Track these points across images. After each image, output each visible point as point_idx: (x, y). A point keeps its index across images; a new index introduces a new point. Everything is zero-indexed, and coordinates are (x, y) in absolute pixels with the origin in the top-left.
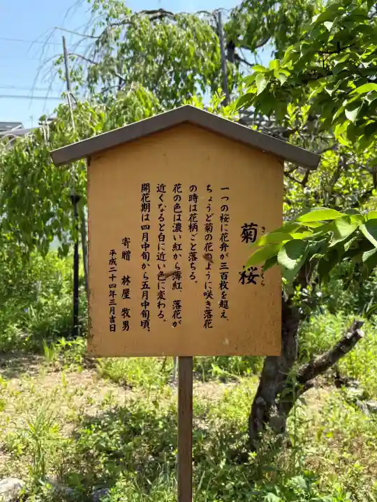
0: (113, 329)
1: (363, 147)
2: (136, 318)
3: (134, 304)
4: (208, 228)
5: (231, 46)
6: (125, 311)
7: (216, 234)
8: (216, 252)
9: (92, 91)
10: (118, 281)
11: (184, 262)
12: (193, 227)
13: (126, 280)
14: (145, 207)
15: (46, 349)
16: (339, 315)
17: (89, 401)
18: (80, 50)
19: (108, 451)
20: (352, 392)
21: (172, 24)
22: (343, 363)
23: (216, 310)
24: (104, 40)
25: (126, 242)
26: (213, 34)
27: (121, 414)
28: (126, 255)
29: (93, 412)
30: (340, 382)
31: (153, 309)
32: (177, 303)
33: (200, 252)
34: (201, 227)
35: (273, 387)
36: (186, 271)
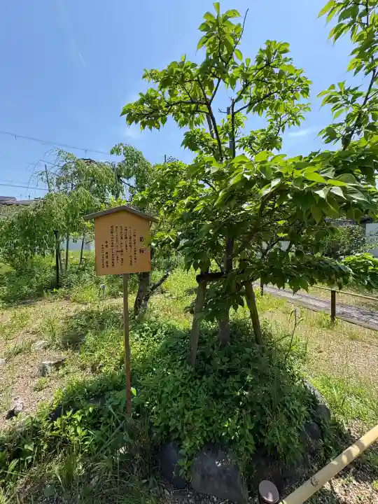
0: (103, 267)
1: (168, 216)
2: (110, 264)
3: (110, 260)
4: (130, 238)
5: (119, 177)
6: (107, 262)
7: (132, 239)
8: (133, 245)
9: (59, 188)
10: (105, 253)
11: (124, 248)
12: (126, 238)
13: (107, 253)
14: (112, 233)
15: (45, 294)
16: (162, 271)
17: (69, 311)
18: (52, 171)
19: (81, 325)
20: (166, 295)
21: (95, 166)
22: (163, 285)
23: (133, 261)
24: (65, 168)
25: (106, 242)
26: (112, 171)
27: (85, 312)
28: (107, 246)
29: (72, 314)
30: (163, 292)
31: (115, 261)
32: (122, 259)
33: (128, 245)
34: (128, 237)
35: (142, 294)
36: (124, 250)
